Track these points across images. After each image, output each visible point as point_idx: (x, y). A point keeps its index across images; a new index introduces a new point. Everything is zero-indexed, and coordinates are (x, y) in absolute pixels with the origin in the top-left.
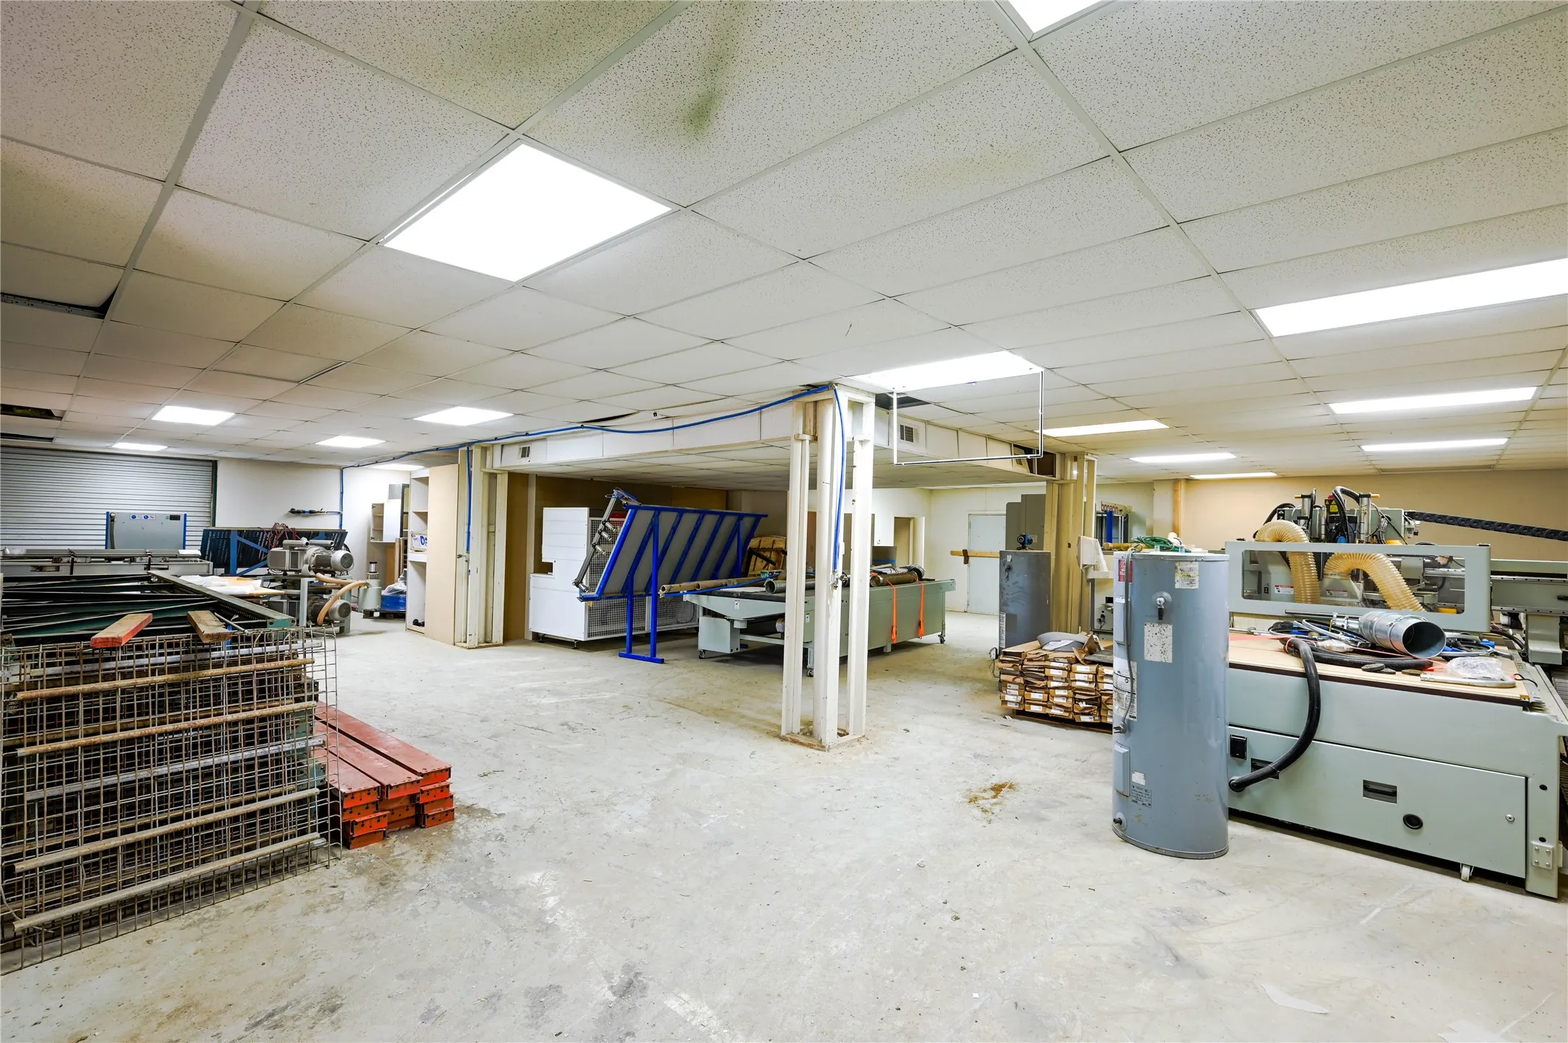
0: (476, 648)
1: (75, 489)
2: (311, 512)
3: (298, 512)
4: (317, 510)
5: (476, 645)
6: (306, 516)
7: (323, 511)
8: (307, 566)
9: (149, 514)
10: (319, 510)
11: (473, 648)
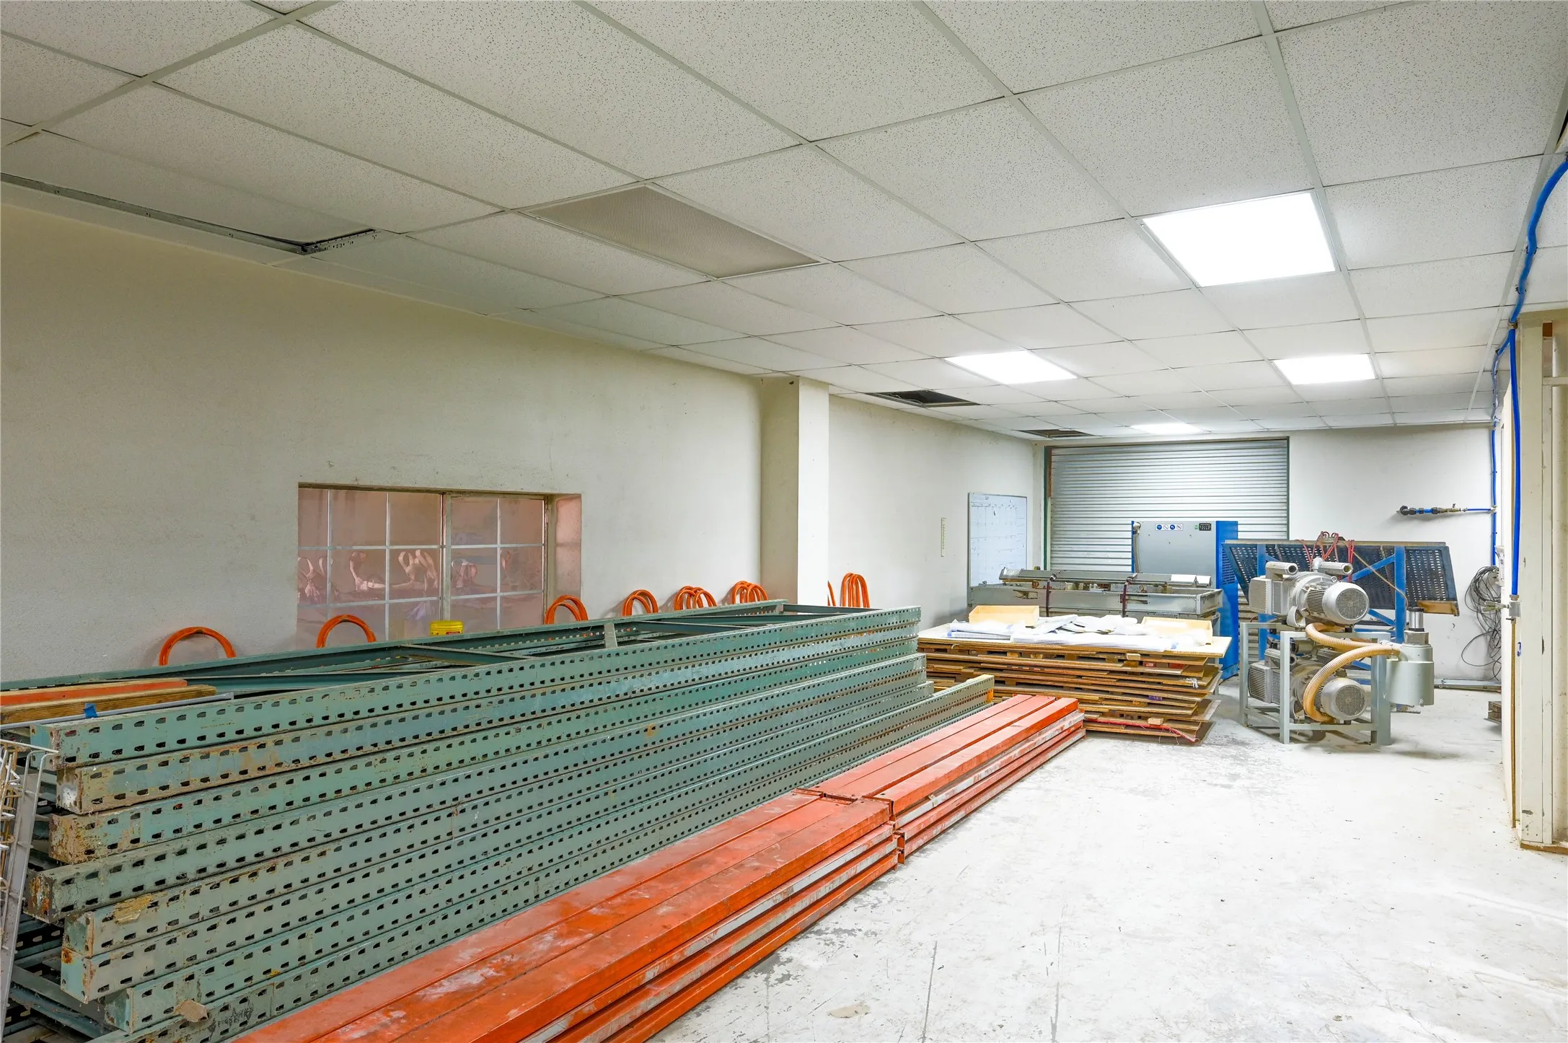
0: (1546, 850)
1: (1134, 493)
2: (1434, 511)
3: (1413, 512)
4: (1444, 507)
5: (1548, 842)
6: (1428, 519)
7: (1456, 507)
8: (1294, 609)
9: (1176, 522)
10: (1451, 507)
11: (1538, 849)
